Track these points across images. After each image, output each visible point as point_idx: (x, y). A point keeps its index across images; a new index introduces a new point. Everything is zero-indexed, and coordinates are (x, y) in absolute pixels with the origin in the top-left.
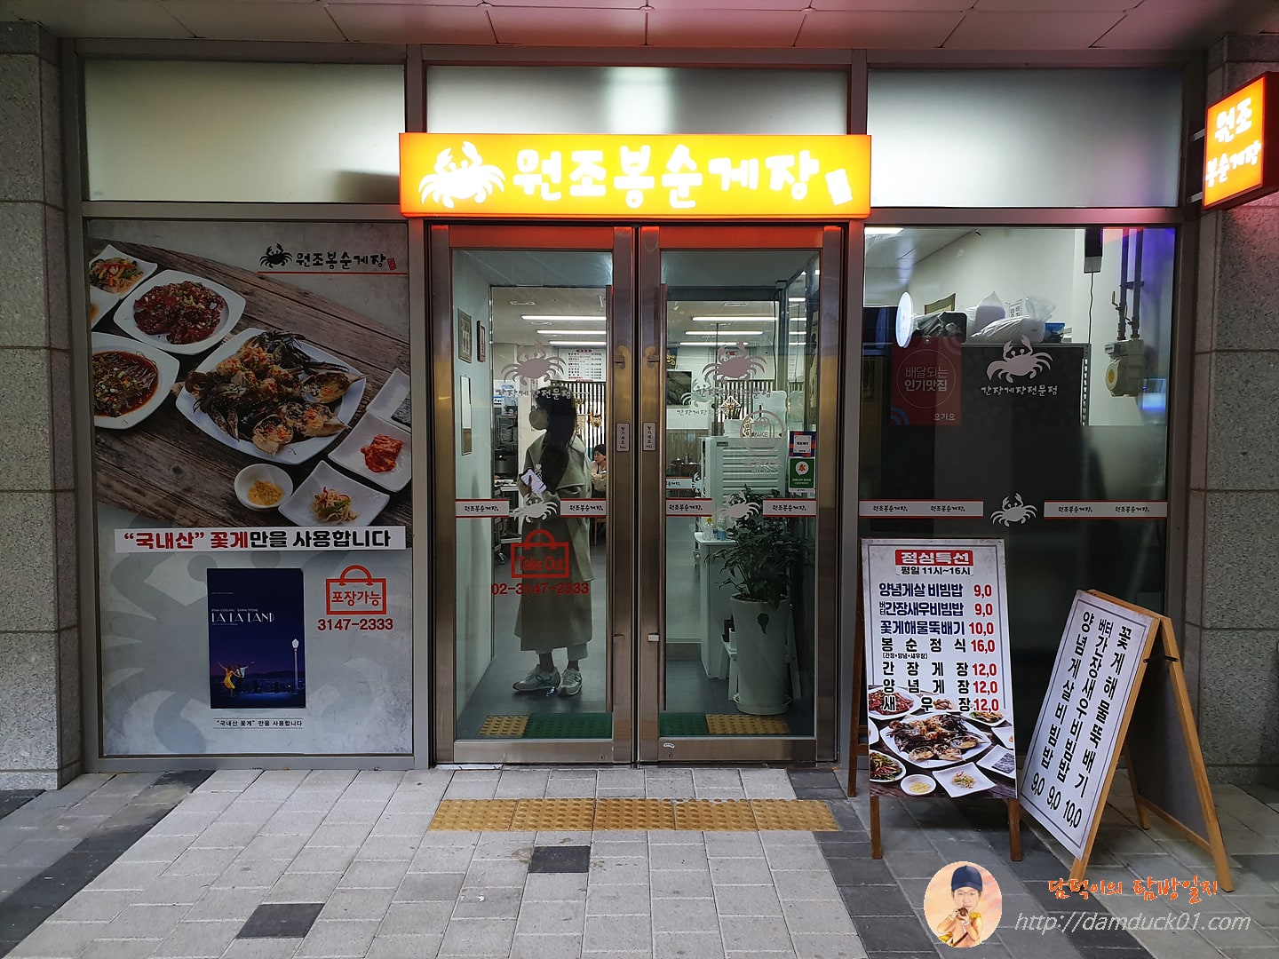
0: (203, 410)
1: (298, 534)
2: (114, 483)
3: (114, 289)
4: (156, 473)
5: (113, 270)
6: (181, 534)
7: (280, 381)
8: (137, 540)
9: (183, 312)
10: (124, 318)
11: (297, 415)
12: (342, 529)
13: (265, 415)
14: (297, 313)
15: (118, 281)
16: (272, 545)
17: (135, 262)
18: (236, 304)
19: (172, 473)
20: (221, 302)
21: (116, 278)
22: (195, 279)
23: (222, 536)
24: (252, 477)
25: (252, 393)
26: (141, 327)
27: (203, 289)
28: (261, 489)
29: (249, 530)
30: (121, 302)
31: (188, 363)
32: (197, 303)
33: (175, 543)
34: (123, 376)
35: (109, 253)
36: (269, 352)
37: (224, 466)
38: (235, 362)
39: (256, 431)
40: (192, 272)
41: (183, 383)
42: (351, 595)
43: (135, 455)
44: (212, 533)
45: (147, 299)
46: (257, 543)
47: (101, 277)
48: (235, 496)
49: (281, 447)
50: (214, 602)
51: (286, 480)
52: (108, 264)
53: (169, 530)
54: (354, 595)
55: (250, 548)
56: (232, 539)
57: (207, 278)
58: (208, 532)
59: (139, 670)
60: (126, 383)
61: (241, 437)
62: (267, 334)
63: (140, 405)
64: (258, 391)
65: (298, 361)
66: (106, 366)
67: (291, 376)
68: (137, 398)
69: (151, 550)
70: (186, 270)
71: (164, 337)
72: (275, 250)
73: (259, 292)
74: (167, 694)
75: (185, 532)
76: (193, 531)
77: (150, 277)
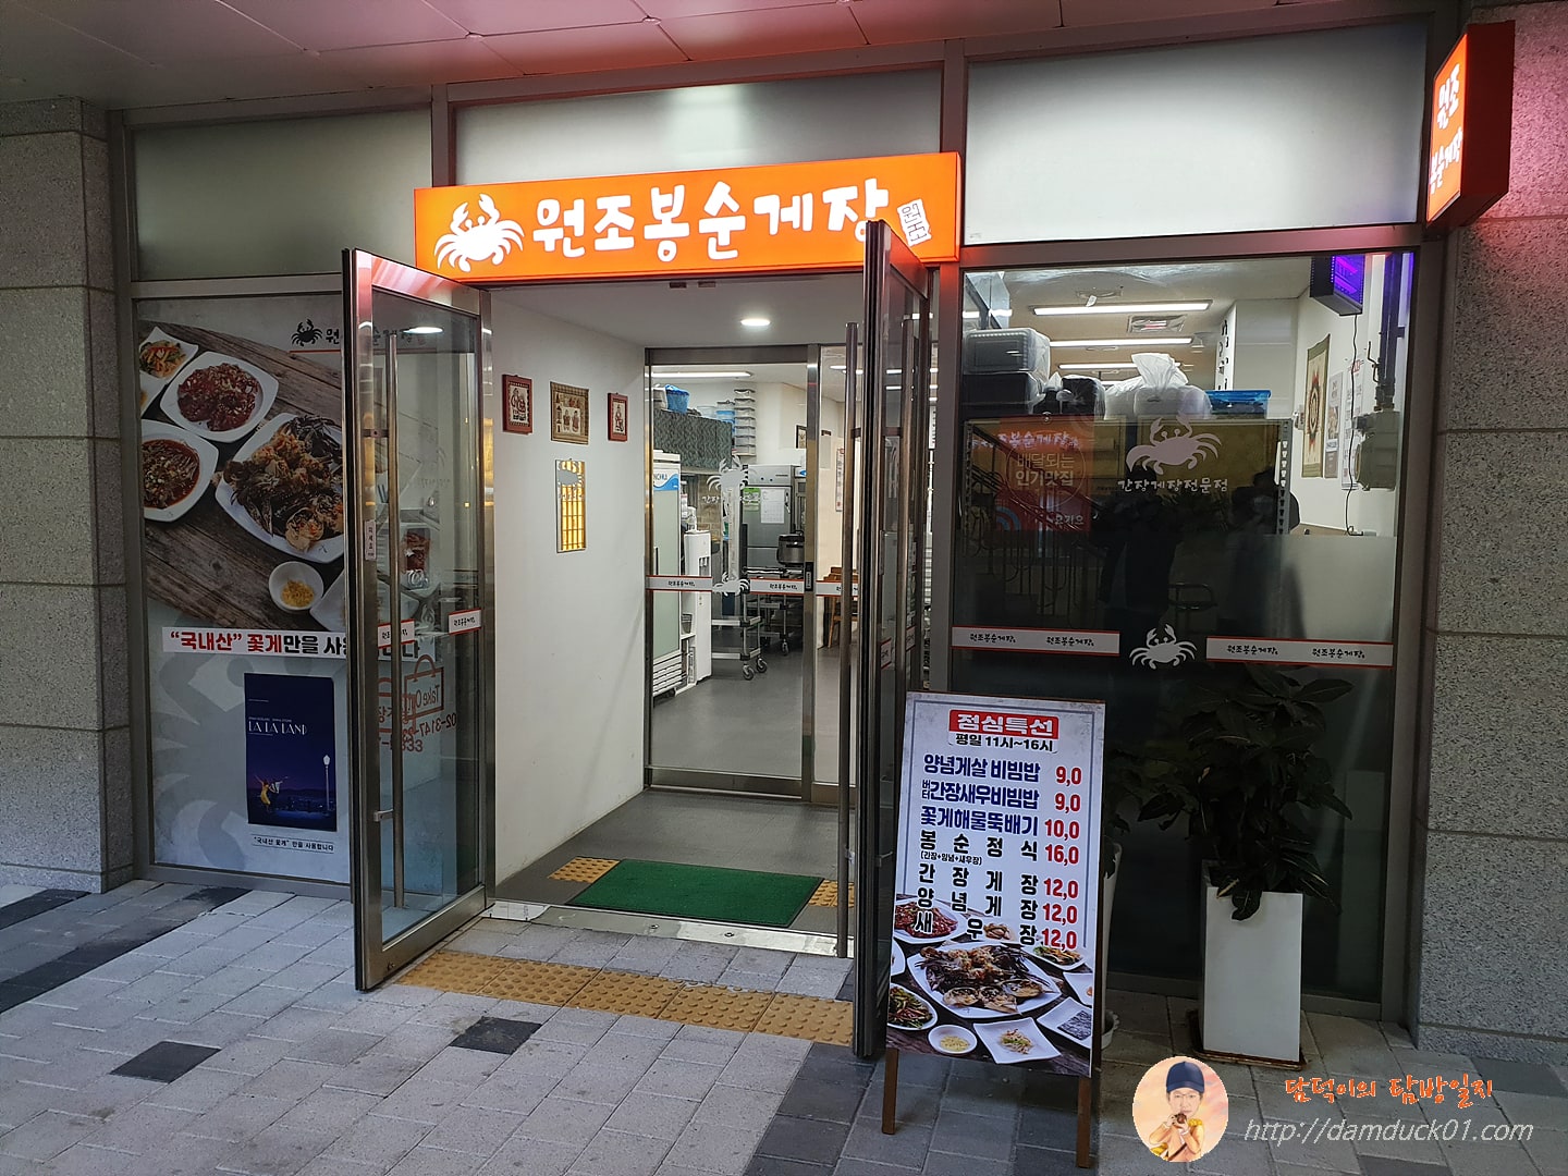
0: (240, 503)
1: (329, 639)
2: (161, 578)
3: (161, 374)
4: (199, 569)
5: (160, 354)
6: (221, 635)
7: (312, 472)
8: (183, 640)
9: (221, 397)
10: (170, 405)
11: (327, 509)
13: (297, 508)
14: (327, 395)
15: (164, 365)
16: (304, 651)
17: (178, 345)
18: (270, 387)
19: (212, 569)
20: (256, 386)
21: (162, 362)
22: (232, 361)
23: (257, 638)
24: (283, 576)
25: (285, 483)
26: (184, 414)
27: (239, 371)
28: (294, 589)
29: (283, 633)
30: (166, 387)
31: (226, 450)
32: (234, 387)
33: (216, 645)
34: (169, 466)
35: (156, 336)
36: (301, 439)
37: (260, 563)
38: (269, 450)
39: (289, 526)
40: (229, 353)
41: (221, 474)
43: (179, 549)
44: (249, 636)
45: (189, 383)
46: (290, 647)
47: (149, 361)
48: (269, 596)
49: (313, 543)
50: (252, 709)
51: (316, 581)
52: (155, 348)
53: (210, 630)
54: (384, 711)
55: (284, 653)
56: (266, 643)
57: (243, 359)
58: (245, 633)
59: (185, 776)
60: (172, 474)
61: (275, 532)
62: (299, 419)
63: (184, 497)
64: (291, 482)
65: (328, 449)
66: (154, 455)
67: (321, 465)
68: (180, 492)
69: (195, 651)
70: (223, 351)
71: (204, 424)
72: (306, 327)
73: (290, 373)
74: (211, 804)
75: (225, 632)
76: (232, 631)
77: (192, 360)
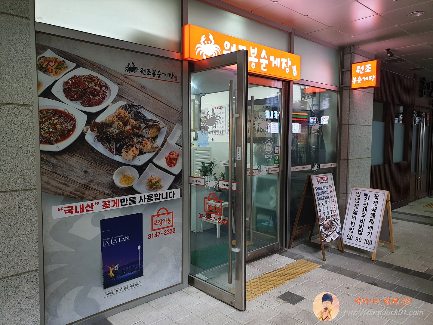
0: (99, 141)
1: (141, 197)
2: (51, 181)
3: (52, 74)
4: (75, 174)
5: (51, 64)
6: (88, 204)
7: (134, 127)
8: (65, 211)
9: (89, 90)
10: (58, 90)
11: (140, 143)
12: (158, 193)
13: (127, 143)
14: (140, 96)
15: (54, 70)
16: (130, 204)
17: (63, 61)
18: (114, 89)
19: (83, 173)
20: (107, 87)
21: (53, 68)
22: (95, 74)
23: (107, 203)
24: (121, 173)
25: (121, 132)
26: (67, 96)
27: (99, 79)
28: (126, 178)
29: (120, 198)
30: (55, 82)
31: (91, 116)
32: (96, 86)
33: (85, 210)
34: (56, 123)
35: (48, 54)
36: (129, 113)
37: (109, 168)
38: (114, 117)
39: (123, 151)
40: (93, 70)
41: (89, 127)
42: (161, 221)
43: (63, 165)
44: (103, 202)
45: (70, 82)
46: (123, 204)
47: (44, 66)
48: (113, 183)
49: (134, 157)
50: (104, 235)
51: (135, 173)
52: (49, 60)
53: (81, 203)
54: (162, 221)
55: (120, 207)
56: (112, 204)
57: (101, 74)
58: (101, 201)
59: (66, 279)
60: (59, 127)
61: (116, 154)
62: (128, 105)
63: (66, 138)
64: (124, 131)
65: (141, 118)
66: (47, 116)
67: (138, 125)
68: (65, 135)
69: (73, 215)
70: (90, 69)
71: (79, 102)
72: (131, 65)
73: (124, 84)
74: (81, 288)
75: (90, 203)
76: (94, 202)
77: (72, 70)
